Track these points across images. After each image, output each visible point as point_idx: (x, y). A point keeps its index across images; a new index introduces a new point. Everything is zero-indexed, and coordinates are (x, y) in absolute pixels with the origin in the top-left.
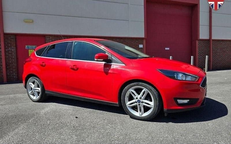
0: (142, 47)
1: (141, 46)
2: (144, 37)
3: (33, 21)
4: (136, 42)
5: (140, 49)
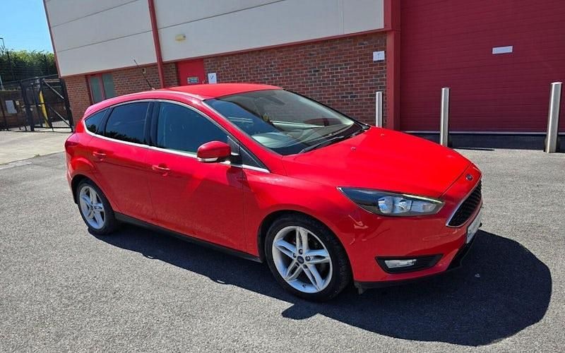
0: (383, 58)
1: (379, 56)
2: (383, 27)
3: (184, 37)
4: (363, 44)
5: (375, 65)
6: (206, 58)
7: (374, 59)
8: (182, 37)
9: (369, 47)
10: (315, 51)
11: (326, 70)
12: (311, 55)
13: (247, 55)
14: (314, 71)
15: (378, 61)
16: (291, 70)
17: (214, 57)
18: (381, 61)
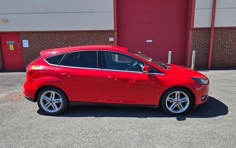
0: (113, 40)
1: (111, 39)
2: (113, 29)
3: (8, 21)
4: (105, 34)
5: (110, 43)
6: (21, 32)
7: (110, 40)
8: (6, 21)
9: (108, 36)
10: (85, 35)
11: (89, 43)
12: (82, 36)
13: (48, 33)
14: (84, 43)
15: (111, 41)
16: (72, 42)
17: (26, 32)
18: (112, 41)
